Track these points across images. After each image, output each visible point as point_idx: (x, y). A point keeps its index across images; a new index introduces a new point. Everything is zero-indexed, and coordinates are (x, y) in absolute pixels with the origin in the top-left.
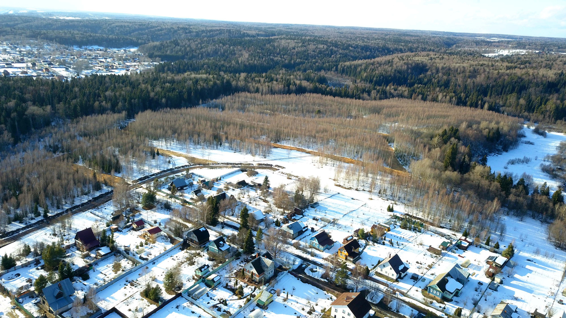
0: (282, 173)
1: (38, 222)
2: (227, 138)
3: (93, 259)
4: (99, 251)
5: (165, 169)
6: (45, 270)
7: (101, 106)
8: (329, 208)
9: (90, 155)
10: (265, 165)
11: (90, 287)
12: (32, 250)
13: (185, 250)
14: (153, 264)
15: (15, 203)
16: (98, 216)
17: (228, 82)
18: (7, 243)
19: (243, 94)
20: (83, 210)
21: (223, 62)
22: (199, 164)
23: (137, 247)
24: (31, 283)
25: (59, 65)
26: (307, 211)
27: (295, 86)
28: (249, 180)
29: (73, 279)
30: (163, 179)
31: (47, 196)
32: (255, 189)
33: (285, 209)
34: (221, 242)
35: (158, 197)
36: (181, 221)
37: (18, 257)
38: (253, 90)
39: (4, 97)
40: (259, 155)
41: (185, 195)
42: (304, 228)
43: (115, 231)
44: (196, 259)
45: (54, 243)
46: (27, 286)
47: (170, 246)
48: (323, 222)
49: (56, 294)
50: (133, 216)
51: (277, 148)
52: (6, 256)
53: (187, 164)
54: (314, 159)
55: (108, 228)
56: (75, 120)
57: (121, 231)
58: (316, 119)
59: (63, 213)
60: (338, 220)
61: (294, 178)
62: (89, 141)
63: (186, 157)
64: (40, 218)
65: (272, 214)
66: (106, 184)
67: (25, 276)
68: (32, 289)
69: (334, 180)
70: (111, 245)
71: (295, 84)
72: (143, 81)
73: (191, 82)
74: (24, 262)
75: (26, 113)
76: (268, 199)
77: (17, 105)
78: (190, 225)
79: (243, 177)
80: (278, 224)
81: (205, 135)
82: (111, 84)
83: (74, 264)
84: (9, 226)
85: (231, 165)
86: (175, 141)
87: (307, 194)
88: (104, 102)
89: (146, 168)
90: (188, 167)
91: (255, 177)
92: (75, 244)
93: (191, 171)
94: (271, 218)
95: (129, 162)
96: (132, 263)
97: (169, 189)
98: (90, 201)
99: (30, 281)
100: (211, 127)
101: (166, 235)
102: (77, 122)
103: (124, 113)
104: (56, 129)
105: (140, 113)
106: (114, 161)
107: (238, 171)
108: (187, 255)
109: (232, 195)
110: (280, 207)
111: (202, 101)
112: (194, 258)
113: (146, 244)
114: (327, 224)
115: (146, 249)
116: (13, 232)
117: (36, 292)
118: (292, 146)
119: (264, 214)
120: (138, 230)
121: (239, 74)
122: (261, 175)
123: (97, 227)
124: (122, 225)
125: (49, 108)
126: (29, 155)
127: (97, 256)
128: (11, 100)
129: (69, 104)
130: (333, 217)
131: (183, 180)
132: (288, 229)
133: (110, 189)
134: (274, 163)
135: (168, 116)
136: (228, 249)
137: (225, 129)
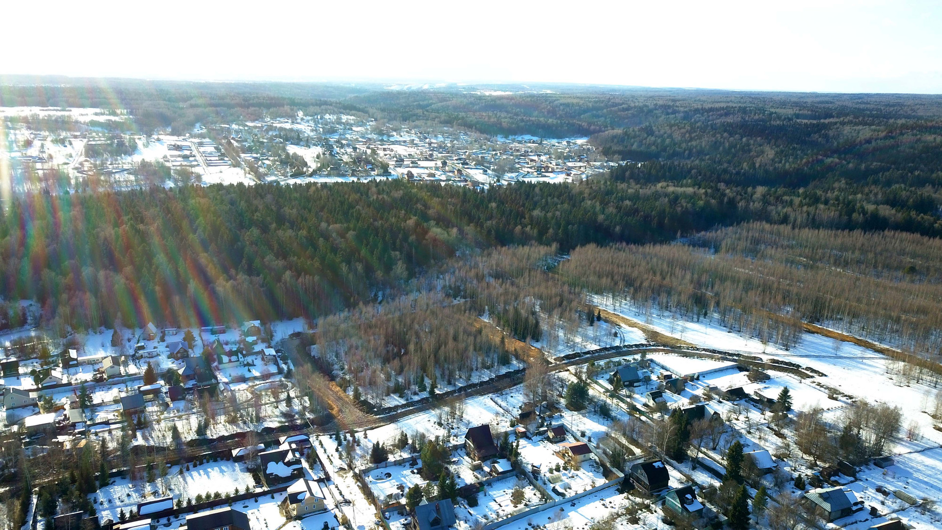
0: (819, 384)
1: (423, 399)
2: (718, 304)
3: (485, 474)
4: (496, 465)
5: (608, 346)
6: (422, 476)
7: (523, 232)
8: (915, 475)
9: (500, 307)
10: (786, 363)
11: (477, 521)
12: (410, 442)
13: (625, 494)
14: (572, 505)
15: (398, 368)
16: (500, 407)
17: (732, 202)
18: (382, 424)
19: (757, 225)
20: (482, 393)
21: (725, 165)
22: (664, 346)
23: (551, 471)
24: (402, 491)
25: (475, 165)
26: (866, 470)
27: (864, 215)
28: (750, 388)
29: (456, 500)
30: (602, 363)
31: (437, 361)
32: (761, 407)
33: (819, 458)
34: (689, 496)
35: (591, 392)
36: (624, 441)
37: (391, 448)
38: (776, 217)
39: (403, 212)
40: (776, 343)
41: (636, 396)
42: (856, 504)
43: (522, 437)
44: (643, 515)
45: (437, 437)
46: (397, 495)
47: (601, 481)
48: (898, 501)
49: (431, 520)
50: (551, 417)
51: (813, 333)
52: (378, 443)
53: (644, 342)
54: (891, 366)
55: (512, 429)
56: (486, 252)
57: (530, 439)
58: (904, 285)
59: (454, 392)
60: (933, 502)
61: (844, 399)
62: (501, 285)
63: (644, 330)
64: (425, 395)
65: (790, 463)
66: (517, 357)
67: (398, 479)
68: (403, 501)
69: (934, 417)
70: (513, 459)
71: (864, 212)
72: (590, 194)
73: (667, 199)
74: (398, 458)
75: (427, 237)
76: (785, 431)
77: (417, 224)
78: (638, 451)
79: (740, 380)
80: (799, 484)
81: (680, 294)
82: (542, 197)
83: (459, 477)
84: (386, 398)
85: (720, 356)
86: (628, 299)
87: (868, 436)
88: (529, 227)
89: (578, 339)
90: (645, 348)
91: (764, 385)
92: (464, 446)
93: (649, 356)
94: (787, 469)
95: (553, 326)
96: (540, 496)
97: (611, 381)
98: (491, 380)
99: (401, 487)
100: (692, 281)
101: (597, 460)
102: (489, 255)
103: (554, 246)
104: (461, 263)
105: (578, 249)
106: (531, 320)
107: (732, 368)
108: (626, 503)
109: (715, 413)
110: (807, 451)
111: (681, 234)
112: (640, 512)
113: (565, 469)
114: (907, 505)
115: (565, 477)
116: (390, 409)
117: (408, 508)
118: (845, 334)
119: (774, 458)
120: (556, 442)
121: (754, 188)
122: (776, 383)
123: (498, 424)
124: (532, 428)
125: (455, 230)
126: (423, 298)
127: (491, 471)
128: (412, 216)
129: (482, 227)
130: (923, 495)
131: (636, 369)
132: (821, 500)
133: (521, 366)
134: (804, 362)
135: (622, 255)
136: (699, 512)
137: (716, 288)
